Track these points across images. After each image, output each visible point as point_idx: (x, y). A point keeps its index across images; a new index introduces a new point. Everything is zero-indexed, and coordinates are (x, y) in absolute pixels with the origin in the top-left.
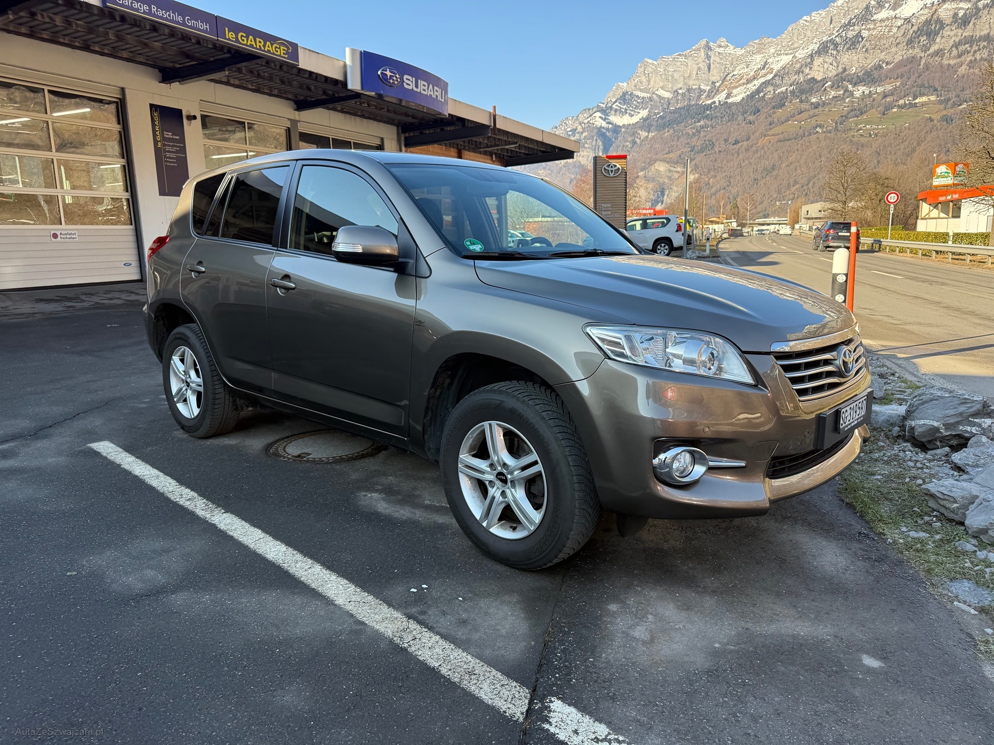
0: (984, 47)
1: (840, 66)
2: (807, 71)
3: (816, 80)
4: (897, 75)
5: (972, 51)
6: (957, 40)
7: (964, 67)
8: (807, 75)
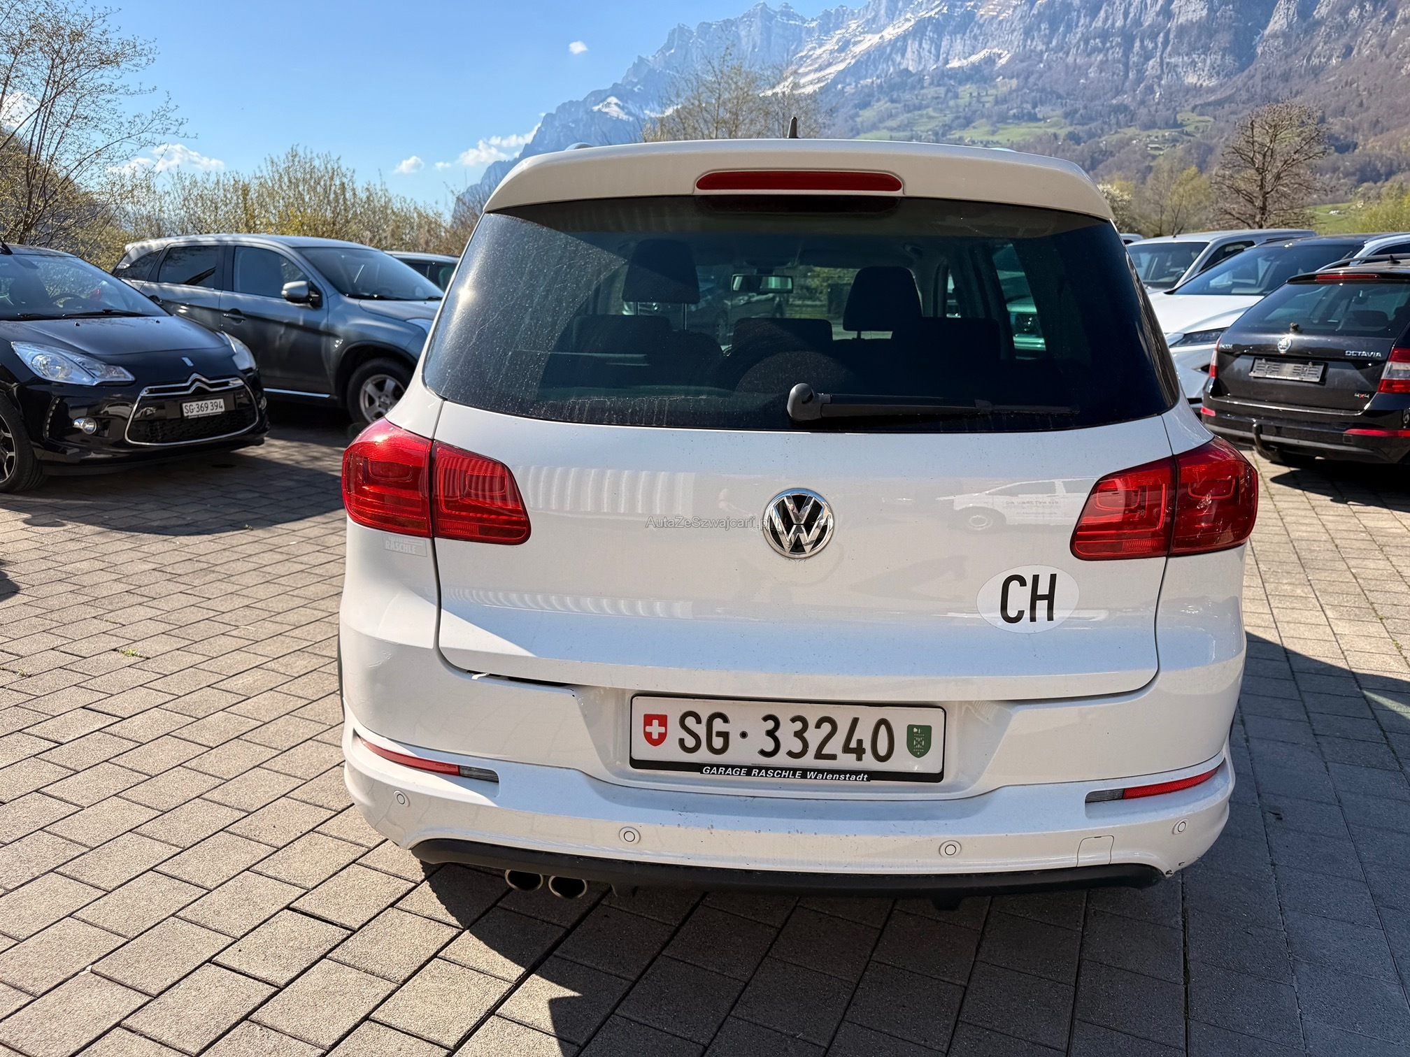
3: (910, 72)
4: (1013, 73)
8: (900, 64)
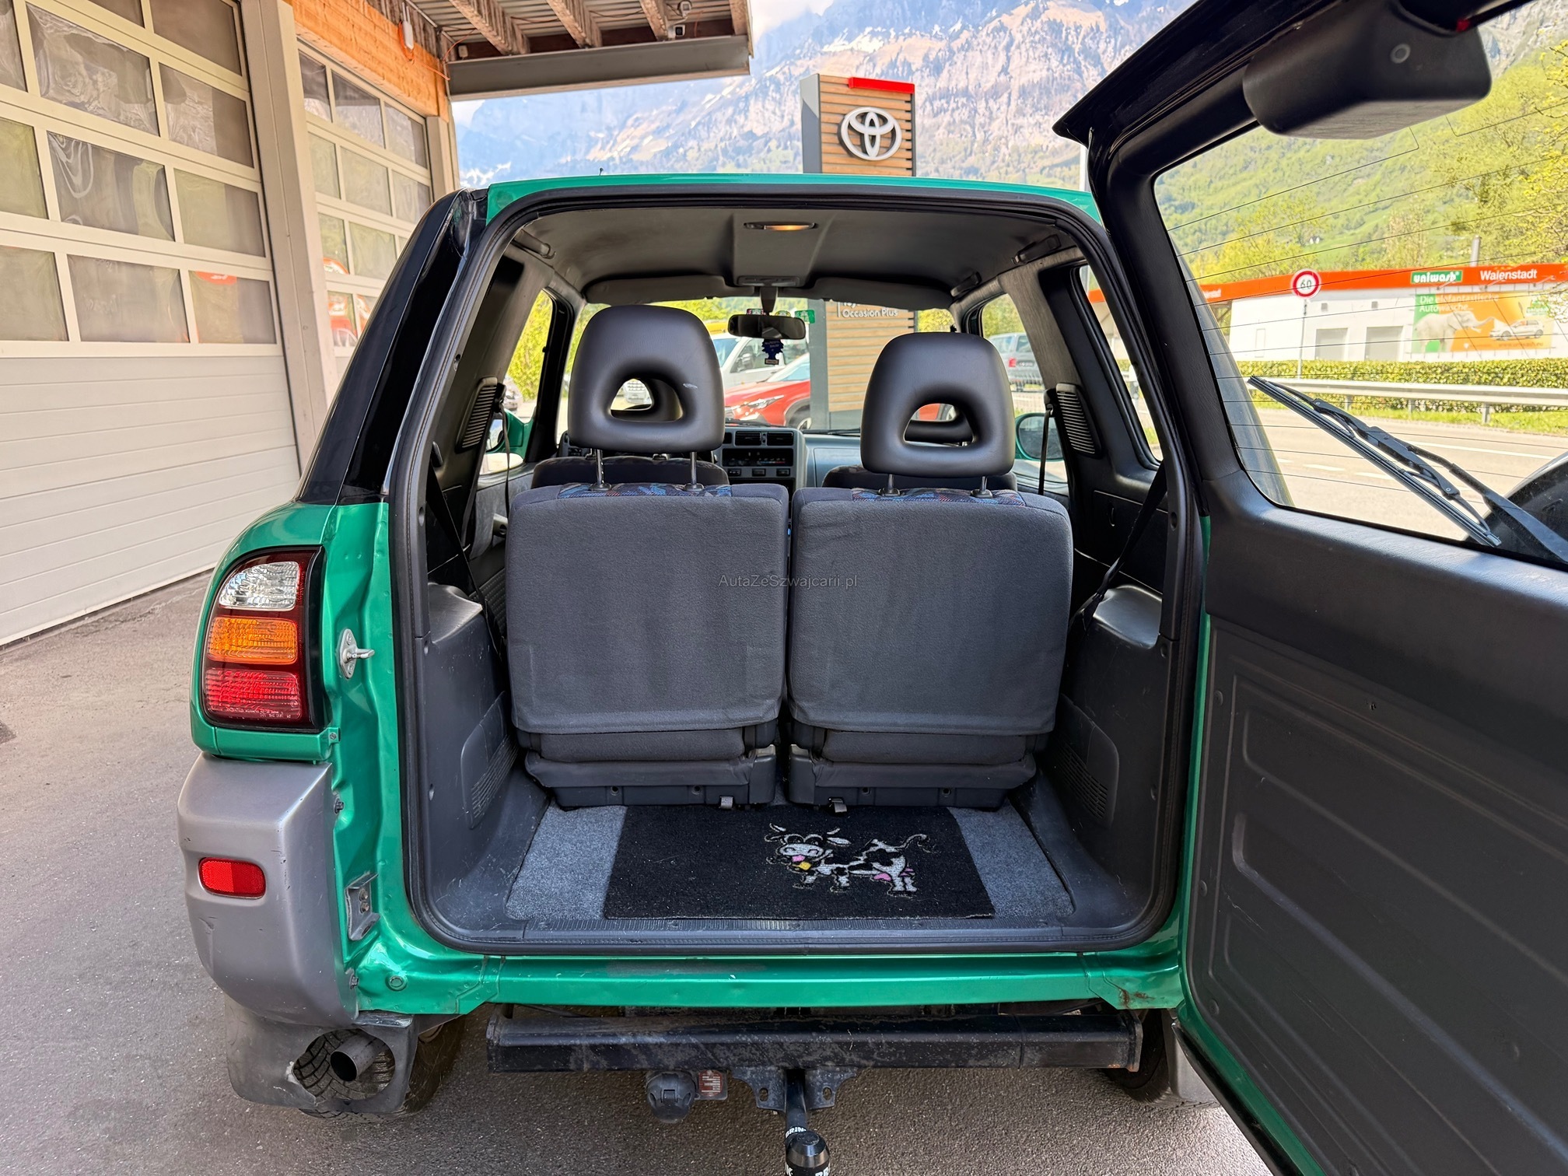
0: (963, 105)
1: (786, 119)
2: (741, 119)
5: (950, 108)
6: (930, 93)
7: (941, 130)
